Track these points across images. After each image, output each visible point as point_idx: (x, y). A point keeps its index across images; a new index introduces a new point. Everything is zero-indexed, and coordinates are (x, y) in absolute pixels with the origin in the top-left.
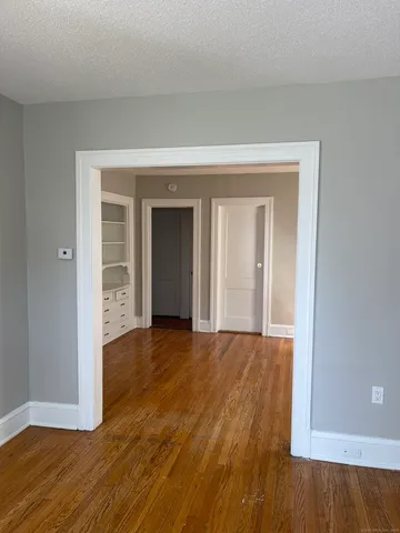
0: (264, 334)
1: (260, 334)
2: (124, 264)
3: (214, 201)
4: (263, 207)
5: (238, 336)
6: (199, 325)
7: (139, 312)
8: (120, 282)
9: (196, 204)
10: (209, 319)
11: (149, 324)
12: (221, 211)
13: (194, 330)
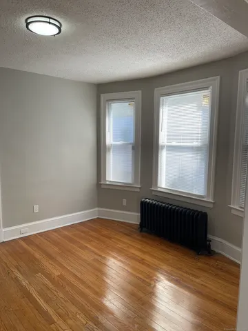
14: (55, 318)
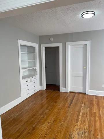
0: (87, 94)
1: (85, 94)
2: (35, 68)
3: (67, 44)
4: (86, 45)
5: (77, 95)
6: (62, 89)
7: (41, 84)
8: (34, 74)
9: (60, 45)
10: (66, 87)
11: (45, 88)
12: (70, 48)
13: (60, 91)
14: (79, 122)
